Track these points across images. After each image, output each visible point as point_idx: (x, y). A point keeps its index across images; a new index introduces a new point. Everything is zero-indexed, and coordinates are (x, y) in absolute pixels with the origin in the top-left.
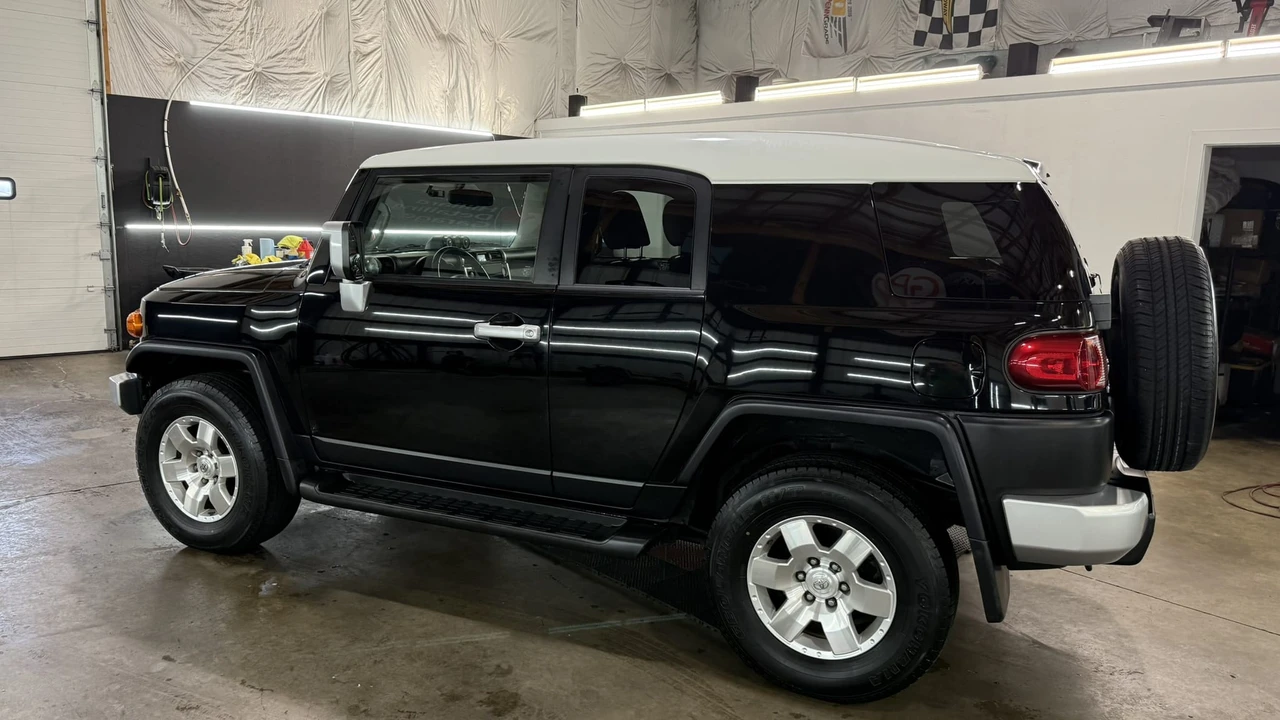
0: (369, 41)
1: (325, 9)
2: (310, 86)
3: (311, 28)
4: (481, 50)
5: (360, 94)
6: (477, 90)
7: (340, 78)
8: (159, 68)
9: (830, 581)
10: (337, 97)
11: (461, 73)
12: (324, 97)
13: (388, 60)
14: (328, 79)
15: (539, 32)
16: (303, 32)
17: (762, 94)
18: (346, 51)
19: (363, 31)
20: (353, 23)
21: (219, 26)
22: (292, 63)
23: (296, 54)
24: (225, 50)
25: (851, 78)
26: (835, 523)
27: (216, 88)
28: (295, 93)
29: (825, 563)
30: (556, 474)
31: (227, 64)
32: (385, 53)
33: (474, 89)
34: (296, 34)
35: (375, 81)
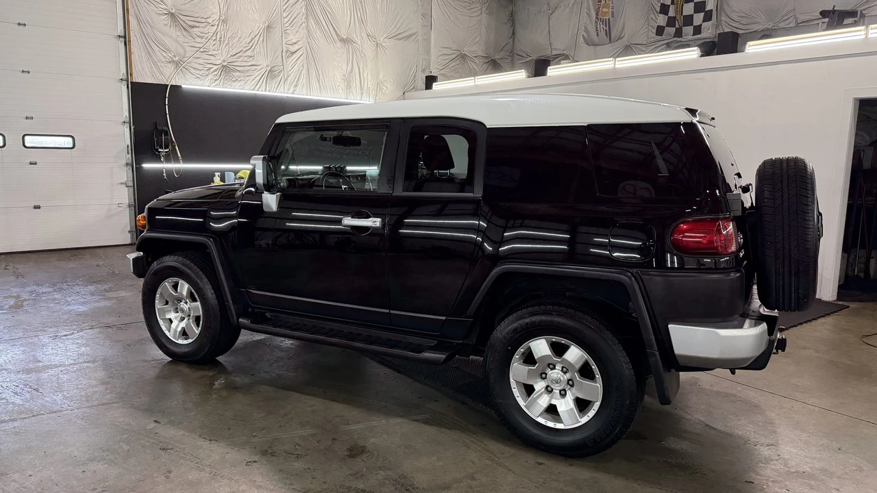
0: (295, 43)
1: (267, 24)
2: (257, 74)
3: (258, 36)
4: (368, 47)
5: (290, 78)
6: (365, 74)
7: (276, 68)
8: (162, 64)
9: (562, 379)
10: (274, 81)
11: (355, 62)
12: (267, 80)
13: (307, 55)
14: (269, 69)
15: (405, 35)
16: (253, 39)
17: (552, 71)
18: (280, 51)
19: (291, 37)
20: (285, 32)
21: (200, 37)
22: (246, 59)
23: (249, 53)
24: (204, 51)
25: (611, 59)
26: (564, 341)
27: (198, 76)
28: (248, 78)
29: (558, 367)
30: (392, 312)
31: (205, 61)
32: (305, 52)
33: (363, 74)
34: (249, 40)
35: (299, 70)
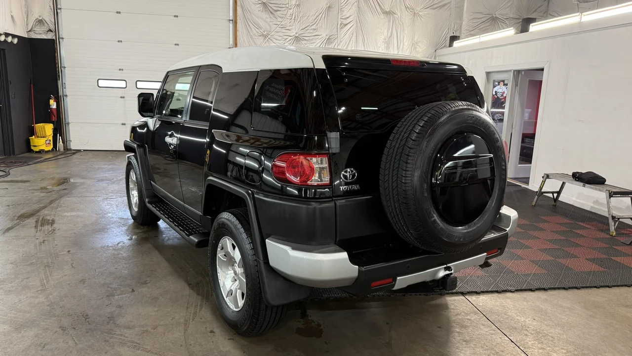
0: (348, 18)
1: (328, 5)
2: (319, 41)
3: (321, 14)
4: (405, 17)
5: (342, 43)
6: (402, 38)
7: (333, 37)
8: (256, 37)
11: (394, 29)
13: (357, 26)
14: (327, 37)
15: (440, 5)
17: (534, 28)
18: (336, 23)
19: (345, 13)
20: (341, 10)
21: (281, 17)
22: (311, 31)
23: (314, 27)
24: (283, 27)
25: (578, 14)
31: (283, 34)
32: (355, 23)
33: (400, 37)
34: (315, 16)
35: (349, 37)
